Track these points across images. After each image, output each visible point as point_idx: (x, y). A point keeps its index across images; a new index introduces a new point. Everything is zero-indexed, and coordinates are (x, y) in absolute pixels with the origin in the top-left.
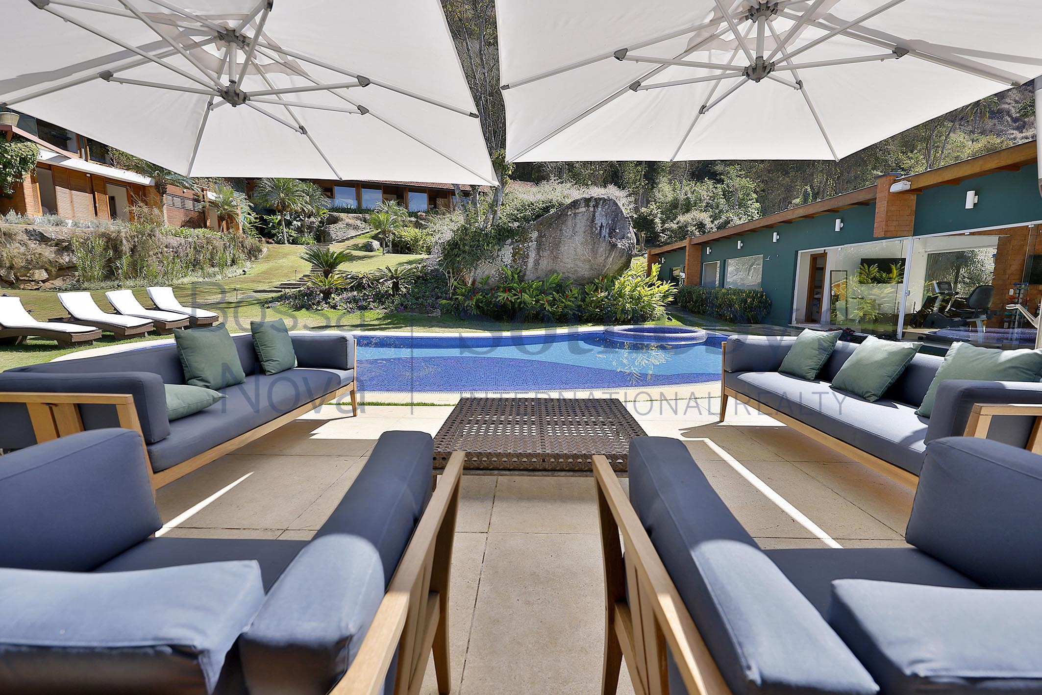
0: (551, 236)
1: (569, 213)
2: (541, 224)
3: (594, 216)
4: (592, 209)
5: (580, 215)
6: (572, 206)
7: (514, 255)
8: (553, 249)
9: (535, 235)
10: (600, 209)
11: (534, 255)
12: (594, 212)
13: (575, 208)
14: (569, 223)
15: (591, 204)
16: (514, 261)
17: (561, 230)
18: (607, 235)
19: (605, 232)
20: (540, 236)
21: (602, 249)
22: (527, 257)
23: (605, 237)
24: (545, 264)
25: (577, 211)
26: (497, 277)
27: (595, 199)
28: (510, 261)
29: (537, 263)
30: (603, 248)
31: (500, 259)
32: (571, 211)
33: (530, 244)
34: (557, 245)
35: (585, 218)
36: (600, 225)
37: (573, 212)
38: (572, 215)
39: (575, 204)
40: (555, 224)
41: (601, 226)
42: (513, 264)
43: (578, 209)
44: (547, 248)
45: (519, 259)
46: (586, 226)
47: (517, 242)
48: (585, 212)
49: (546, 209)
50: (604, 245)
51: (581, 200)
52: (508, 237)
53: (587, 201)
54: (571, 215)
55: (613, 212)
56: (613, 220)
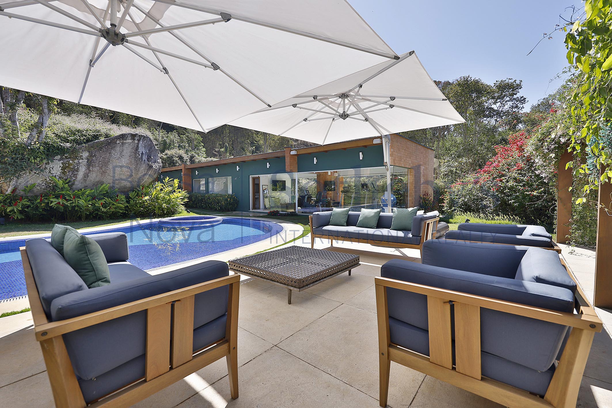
0: (101, 157)
1: (118, 142)
2: (92, 147)
3: (138, 146)
4: (136, 142)
5: (127, 144)
6: (120, 138)
7: (63, 169)
8: (102, 166)
9: (85, 154)
10: (141, 142)
11: (84, 170)
12: (138, 144)
13: (123, 139)
14: (118, 149)
15: (136, 138)
16: (64, 173)
17: (110, 153)
18: (146, 160)
19: (145, 158)
20: (91, 156)
21: (142, 169)
22: (77, 170)
23: (145, 160)
24: (94, 176)
25: (125, 141)
26: (43, 186)
27: (139, 135)
28: (59, 173)
29: (86, 176)
31: (47, 171)
32: (119, 141)
33: (81, 161)
34: (106, 163)
35: (131, 147)
36: (141, 152)
37: (122, 142)
38: (121, 144)
39: (123, 137)
40: (105, 148)
41: (142, 154)
42: (63, 176)
44: (97, 165)
45: (69, 172)
46: (131, 152)
47: (67, 158)
48: (131, 143)
49: (96, 137)
50: (144, 166)
51: (128, 134)
52: (57, 154)
53: (133, 136)
54: (119, 143)
55: (149, 145)
56: (149, 150)
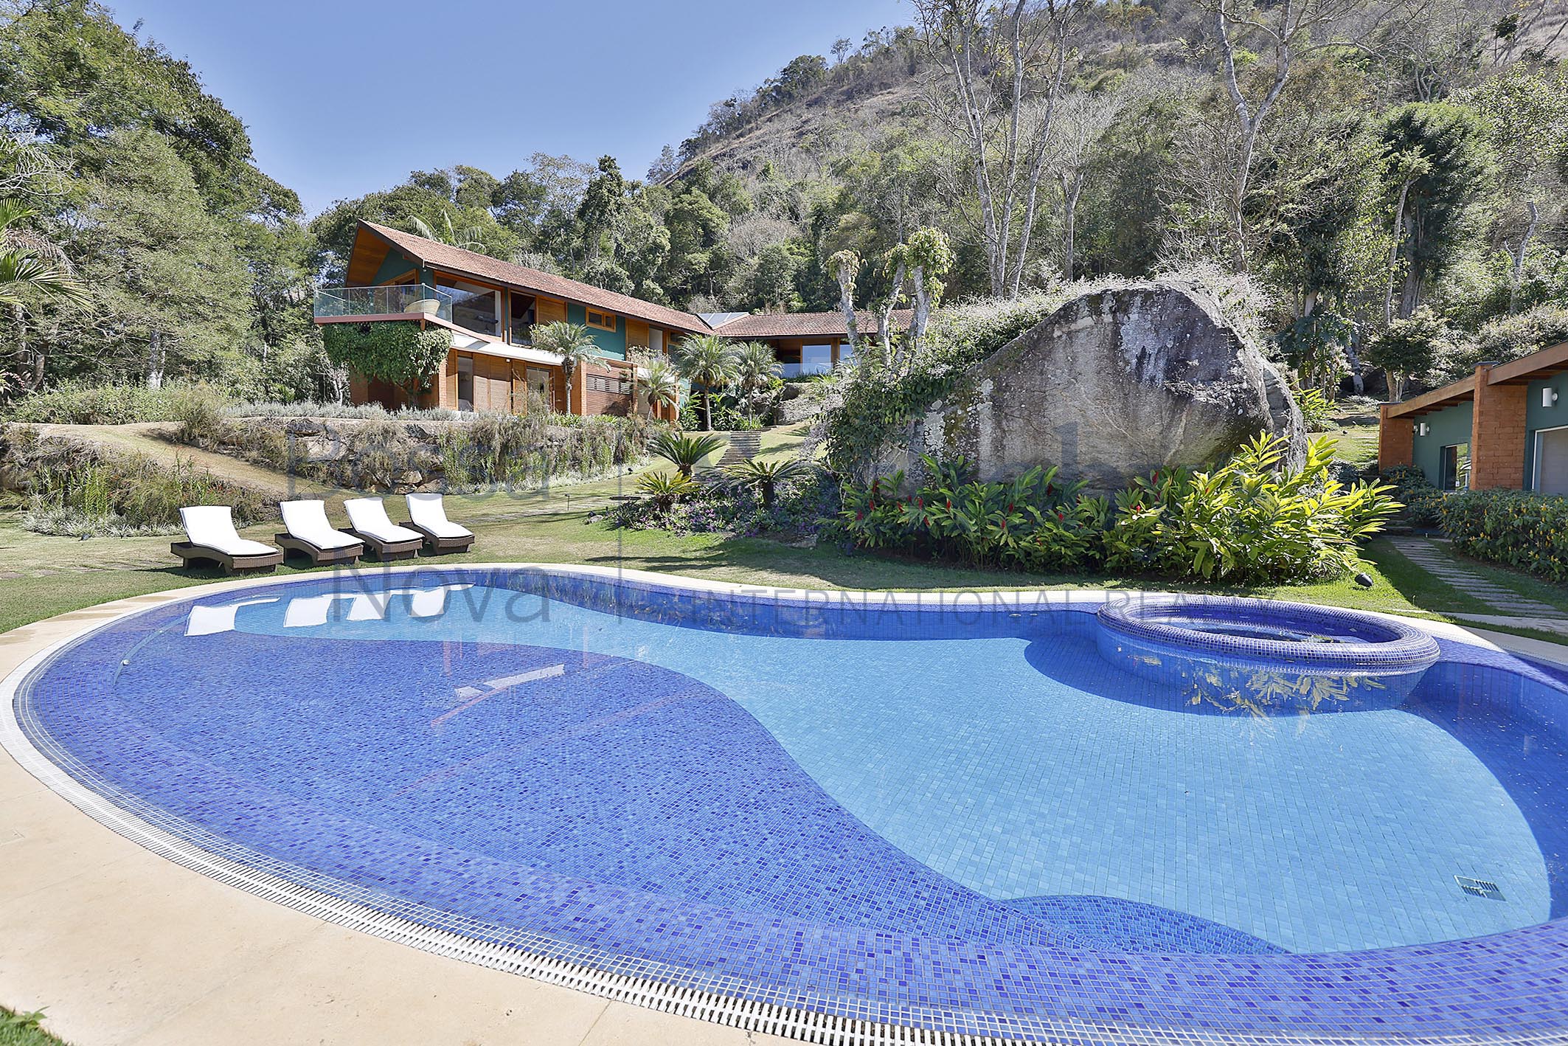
0: (1021, 387)
1: (1057, 333)
2: (998, 364)
3: (1116, 333)
4: (1108, 318)
5: (1082, 335)
6: (1060, 317)
7: (948, 431)
8: (1030, 415)
9: (987, 387)
10: (1134, 317)
11: (989, 430)
12: (1117, 325)
13: (1067, 321)
14: (1060, 355)
15: (1106, 307)
16: (949, 442)
17: (1042, 373)
18: (1160, 375)
19: (1154, 369)
20: (999, 389)
21: (1148, 409)
22: (976, 432)
23: (1152, 379)
24: (1018, 447)
25: (1073, 327)
26: (919, 475)
27: (1113, 294)
28: (940, 444)
29: (998, 446)
30: (1150, 405)
31: (920, 439)
32: (1059, 329)
33: (980, 407)
34: (1037, 406)
35: (1095, 341)
36: (1138, 352)
37: (1065, 329)
38: (1064, 337)
39: (1067, 312)
40: (1028, 360)
41: (1143, 356)
42: (949, 449)
43: (1075, 321)
44: (1017, 414)
45: (959, 438)
46: (1099, 359)
47: (952, 404)
48: (1092, 327)
50: (1152, 397)
51: (1080, 300)
52: (934, 396)
53: (1094, 302)
54: (1060, 337)
55: (1177, 320)
56: (1179, 339)
